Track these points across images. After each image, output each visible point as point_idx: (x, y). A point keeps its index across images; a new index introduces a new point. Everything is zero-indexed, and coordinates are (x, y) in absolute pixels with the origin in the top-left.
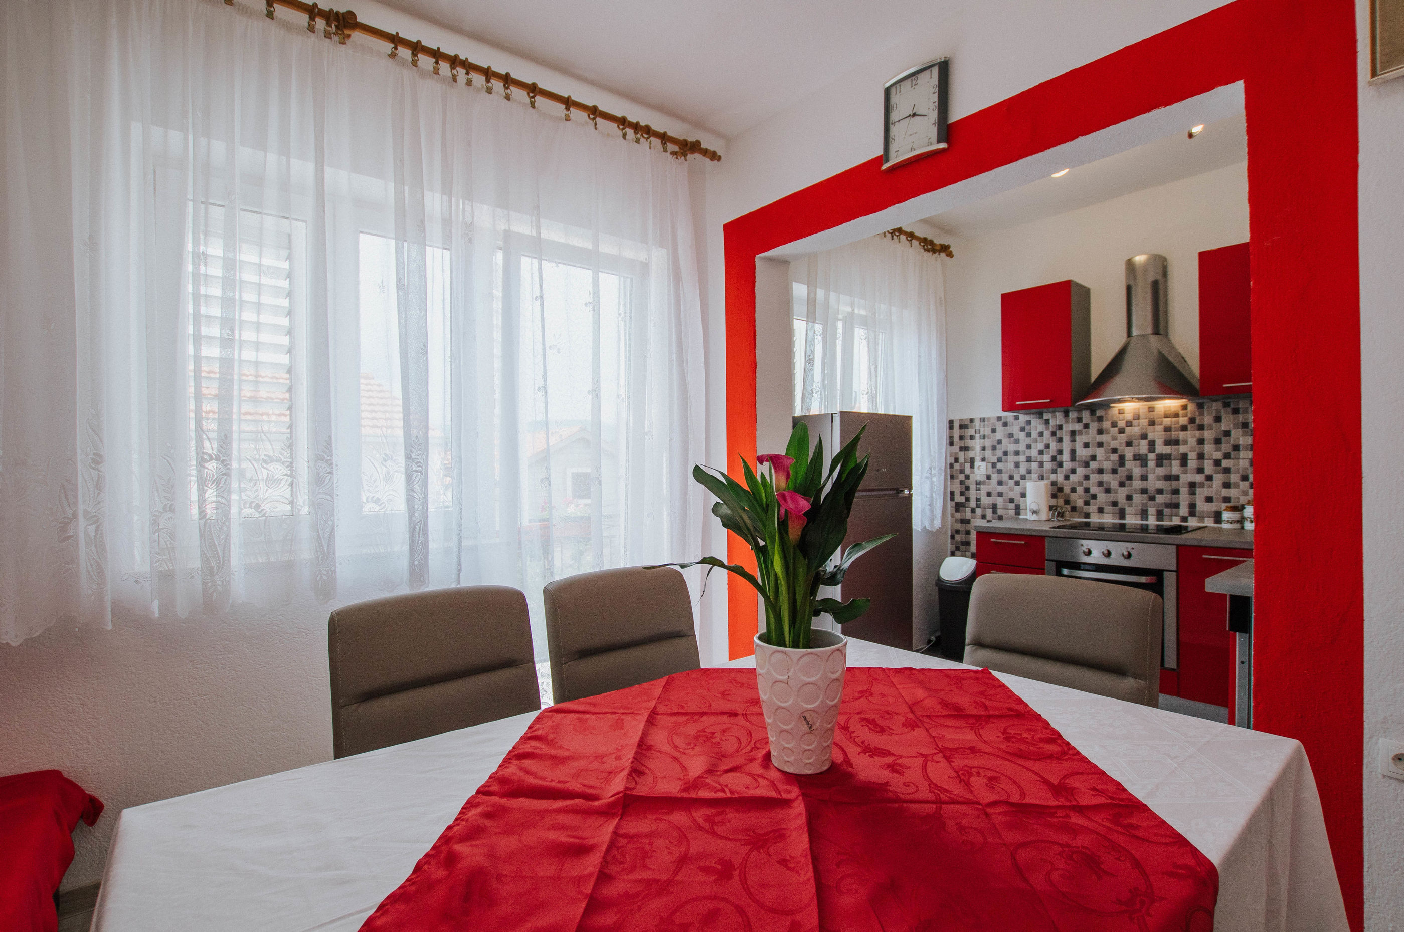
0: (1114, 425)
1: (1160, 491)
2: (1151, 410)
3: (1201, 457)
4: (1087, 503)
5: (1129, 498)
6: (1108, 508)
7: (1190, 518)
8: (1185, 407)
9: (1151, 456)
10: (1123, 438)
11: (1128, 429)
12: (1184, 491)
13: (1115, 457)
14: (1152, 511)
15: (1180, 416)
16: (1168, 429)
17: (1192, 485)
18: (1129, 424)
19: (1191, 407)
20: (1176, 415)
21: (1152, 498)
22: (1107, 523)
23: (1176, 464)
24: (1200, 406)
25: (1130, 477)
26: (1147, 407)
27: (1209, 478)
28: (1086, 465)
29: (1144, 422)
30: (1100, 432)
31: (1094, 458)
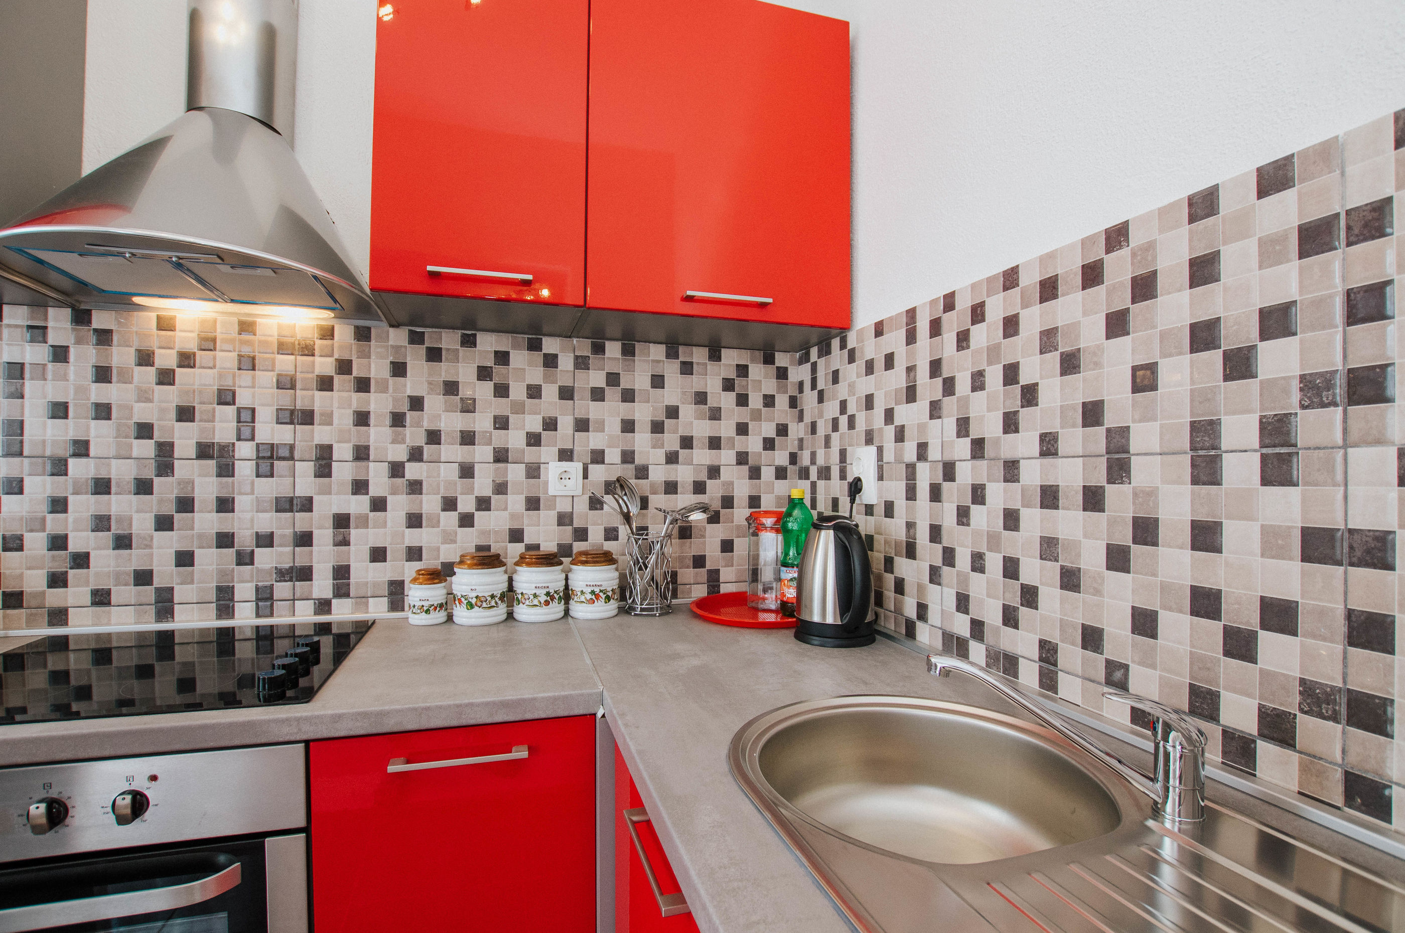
0: (145, 358)
1: (266, 540)
2: (246, 327)
3: (362, 454)
4: (57, 580)
5: (185, 559)
6: (124, 592)
7: (335, 602)
8: (328, 333)
9: (245, 450)
10: (170, 397)
11: (181, 374)
12: (324, 536)
13: (146, 448)
14: (244, 591)
15: (317, 352)
16: (287, 383)
17: (342, 522)
18: (186, 360)
19: (344, 332)
20: (308, 350)
21: (245, 559)
22: (120, 635)
23: (305, 469)
24: (363, 335)
25: (186, 505)
26: (235, 320)
27: (379, 505)
28: (59, 468)
29: (226, 359)
30: (103, 375)
31: (81, 449)
